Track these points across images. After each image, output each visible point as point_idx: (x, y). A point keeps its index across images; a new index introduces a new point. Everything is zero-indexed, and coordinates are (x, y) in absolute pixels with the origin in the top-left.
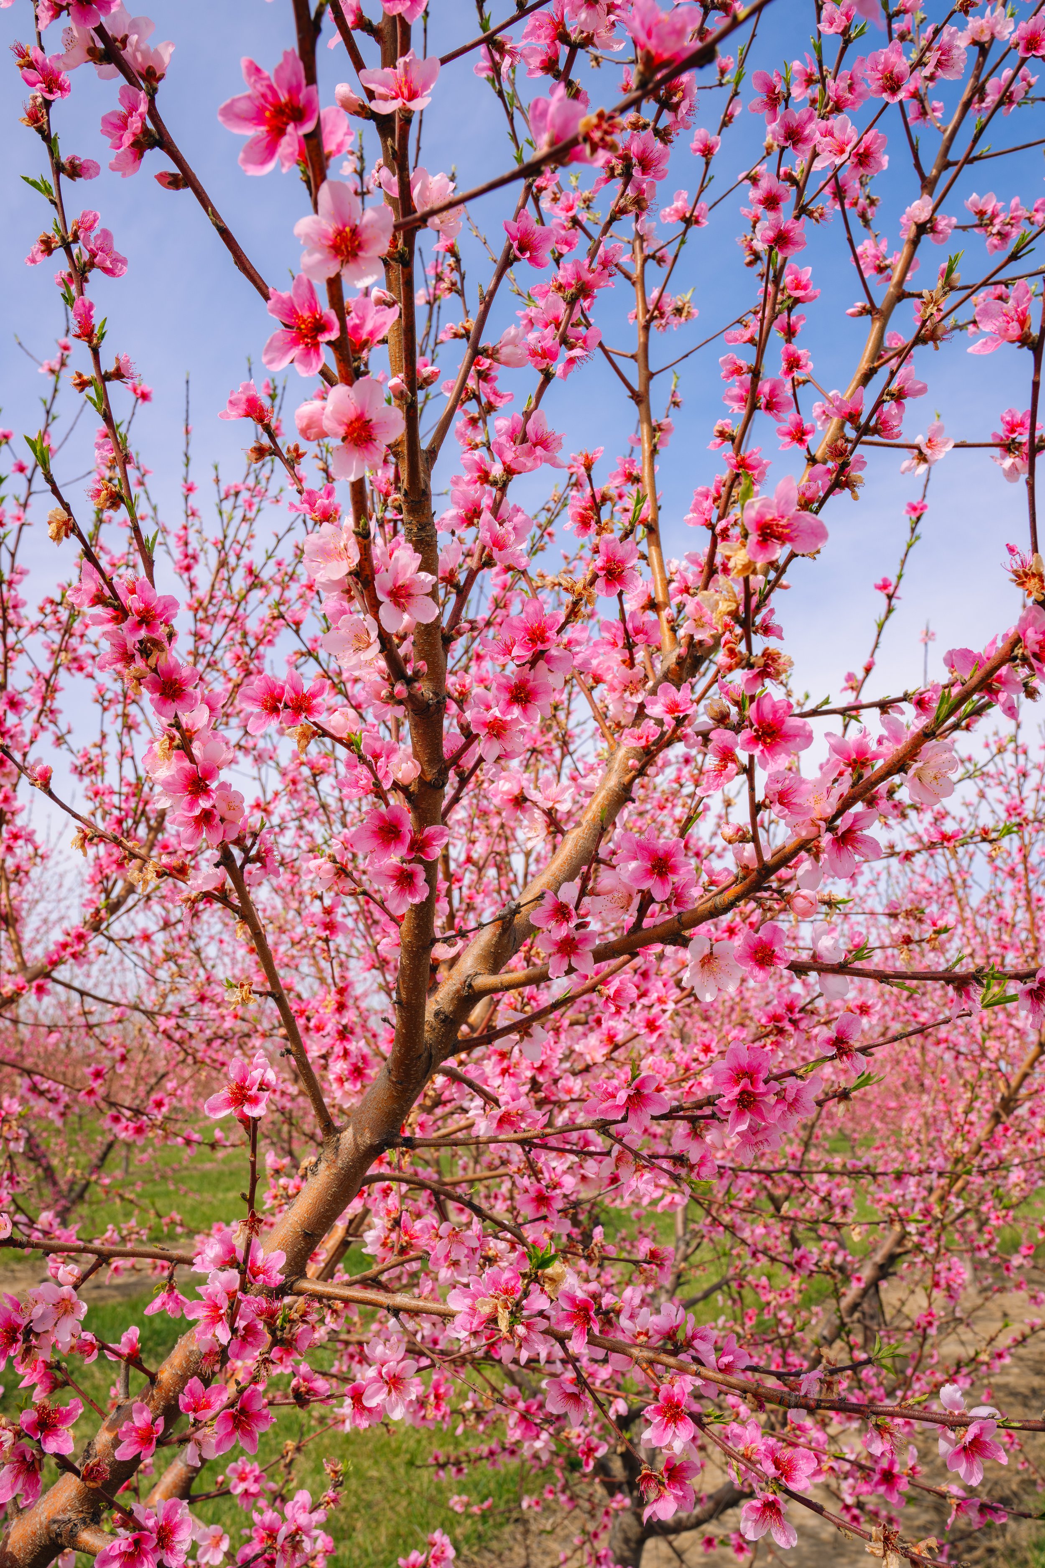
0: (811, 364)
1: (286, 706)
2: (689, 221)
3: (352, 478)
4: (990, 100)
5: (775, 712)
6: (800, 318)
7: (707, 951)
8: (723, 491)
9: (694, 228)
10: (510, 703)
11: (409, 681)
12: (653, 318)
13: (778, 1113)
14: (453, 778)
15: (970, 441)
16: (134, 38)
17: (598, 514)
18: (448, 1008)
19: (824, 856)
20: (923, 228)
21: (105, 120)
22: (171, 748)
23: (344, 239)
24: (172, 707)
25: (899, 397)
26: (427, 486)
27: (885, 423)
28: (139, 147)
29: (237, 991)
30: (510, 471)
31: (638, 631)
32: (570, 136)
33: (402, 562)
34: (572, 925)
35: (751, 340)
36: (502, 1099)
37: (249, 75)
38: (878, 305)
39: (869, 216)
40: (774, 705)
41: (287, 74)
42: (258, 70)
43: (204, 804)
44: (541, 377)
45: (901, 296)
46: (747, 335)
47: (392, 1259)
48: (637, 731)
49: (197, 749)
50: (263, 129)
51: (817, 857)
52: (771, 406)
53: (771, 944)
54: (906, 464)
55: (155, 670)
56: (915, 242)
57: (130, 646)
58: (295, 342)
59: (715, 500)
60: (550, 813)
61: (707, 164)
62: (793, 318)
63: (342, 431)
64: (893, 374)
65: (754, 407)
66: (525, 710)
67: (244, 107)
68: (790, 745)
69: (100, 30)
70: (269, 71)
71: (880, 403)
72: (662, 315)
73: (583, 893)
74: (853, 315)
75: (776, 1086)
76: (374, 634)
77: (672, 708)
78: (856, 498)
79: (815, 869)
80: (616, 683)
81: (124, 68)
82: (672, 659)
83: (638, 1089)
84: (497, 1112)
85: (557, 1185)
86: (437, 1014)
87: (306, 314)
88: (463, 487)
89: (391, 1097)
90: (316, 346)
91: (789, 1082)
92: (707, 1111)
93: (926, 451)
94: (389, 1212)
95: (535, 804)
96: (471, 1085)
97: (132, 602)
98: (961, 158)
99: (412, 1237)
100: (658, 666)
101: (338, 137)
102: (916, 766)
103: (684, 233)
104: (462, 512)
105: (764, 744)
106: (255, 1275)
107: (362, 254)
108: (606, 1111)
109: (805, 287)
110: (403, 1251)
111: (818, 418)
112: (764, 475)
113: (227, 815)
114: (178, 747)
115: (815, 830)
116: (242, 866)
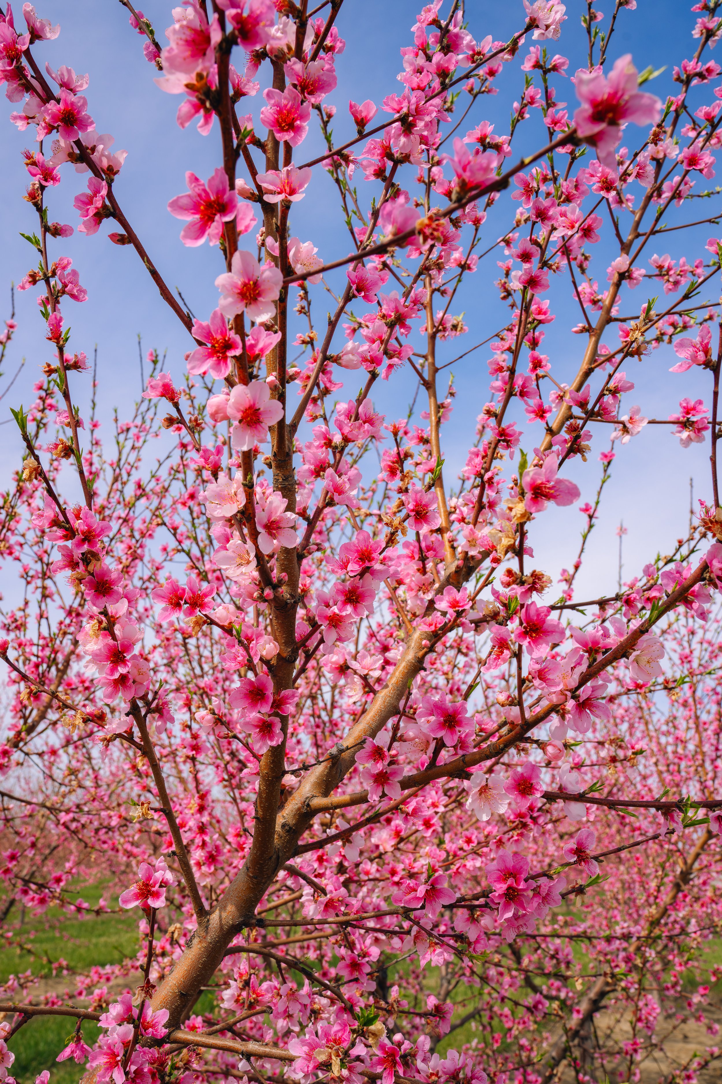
0: (549, 365)
1: (186, 603)
2: (464, 267)
3: (245, 448)
4: (666, 195)
5: (538, 615)
6: (542, 333)
7: (484, 783)
8: (489, 453)
9: (466, 272)
10: (345, 603)
11: (275, 587)
12: (438, 331)
13: (535, 905)
14: (301, 655)
15: (657, 419)
16: (101, 147)
17: (402, 466)
18: (292, 822)
19: (568, 716)
20: (624, 276)
21: (77, 199)
22: (99, 629)
23: (248, 289)
24: (103, 601)
25: (615, 392)
26: (290, 450)
27: (604, 410)
28: (99, 217)
29: (139, 808)
30: (346, 440)
31: (429, 548)
33: (274, 505)
34: (386, 763)
35: (509, 349)
36: (329, 888)
37: (191, 182)
38: (594, 325)
39: (585, 267)
40: (537, 610)
41: (217, 182)
42: (197, 179)
43: (122, 670)
44: (369, 376)
45: (609, 320)
46: (507, 346)
47: (245, 1012)
48: (429, 619)
49: (117, 630)
50: (198, 216)
51: (563, 717)
52: (523, 394)
53: (530, 778)
54: (614, 435)
55: (90, 574)
56: (618, 285)
57: (75, 557)
58: (210, 355)
59: (483, 458)
60: (364, 678)
61: (477, 230)
62: (537, 333)
63: (239, 416)
64: (610, 376)
66: (355, 608)
67: (185, 201)
68: (549, 638)
69: (78, 143)
70: (204, 180)
71: (601, 396)
72: (445, 329)
73: (394, 739)
74: (576, 332)
75: (533, 884)
76: (252, 555)
77: (454, 604)
78: (585, 460)
79: (562, 725)
80: (413, 585)
81: (92, 166)
82: (453, 568)
83: (432, 885)
84: (323, 899)
85: (366, 954)
86: (283, 826)
87: (219, 337)
88: (314, 450)
89: (249, 888)
90: (225, 358)
91: (543, 881)
92: (482, 901)
93: (629, 425)
94: (241, 975)
95: (355, 671)
96: (305, 878)
97: (78, 524)
98: (648, 230)
99: (258, 995)
100: (443, 573)
101: (246, 222)
102: (635, 654)
103: (461, 275)
104: (312, 467)
105: (531, 637)
106: (146, 1029)
107: (260, 299)
108: (409, 901)
109: (545, 313)
110: (251, 1006)
111: (553, 401)
112: (518, 440)
113: (138, 679)
114: (105, 629)
115: (562, 697)
116: (146, 715)
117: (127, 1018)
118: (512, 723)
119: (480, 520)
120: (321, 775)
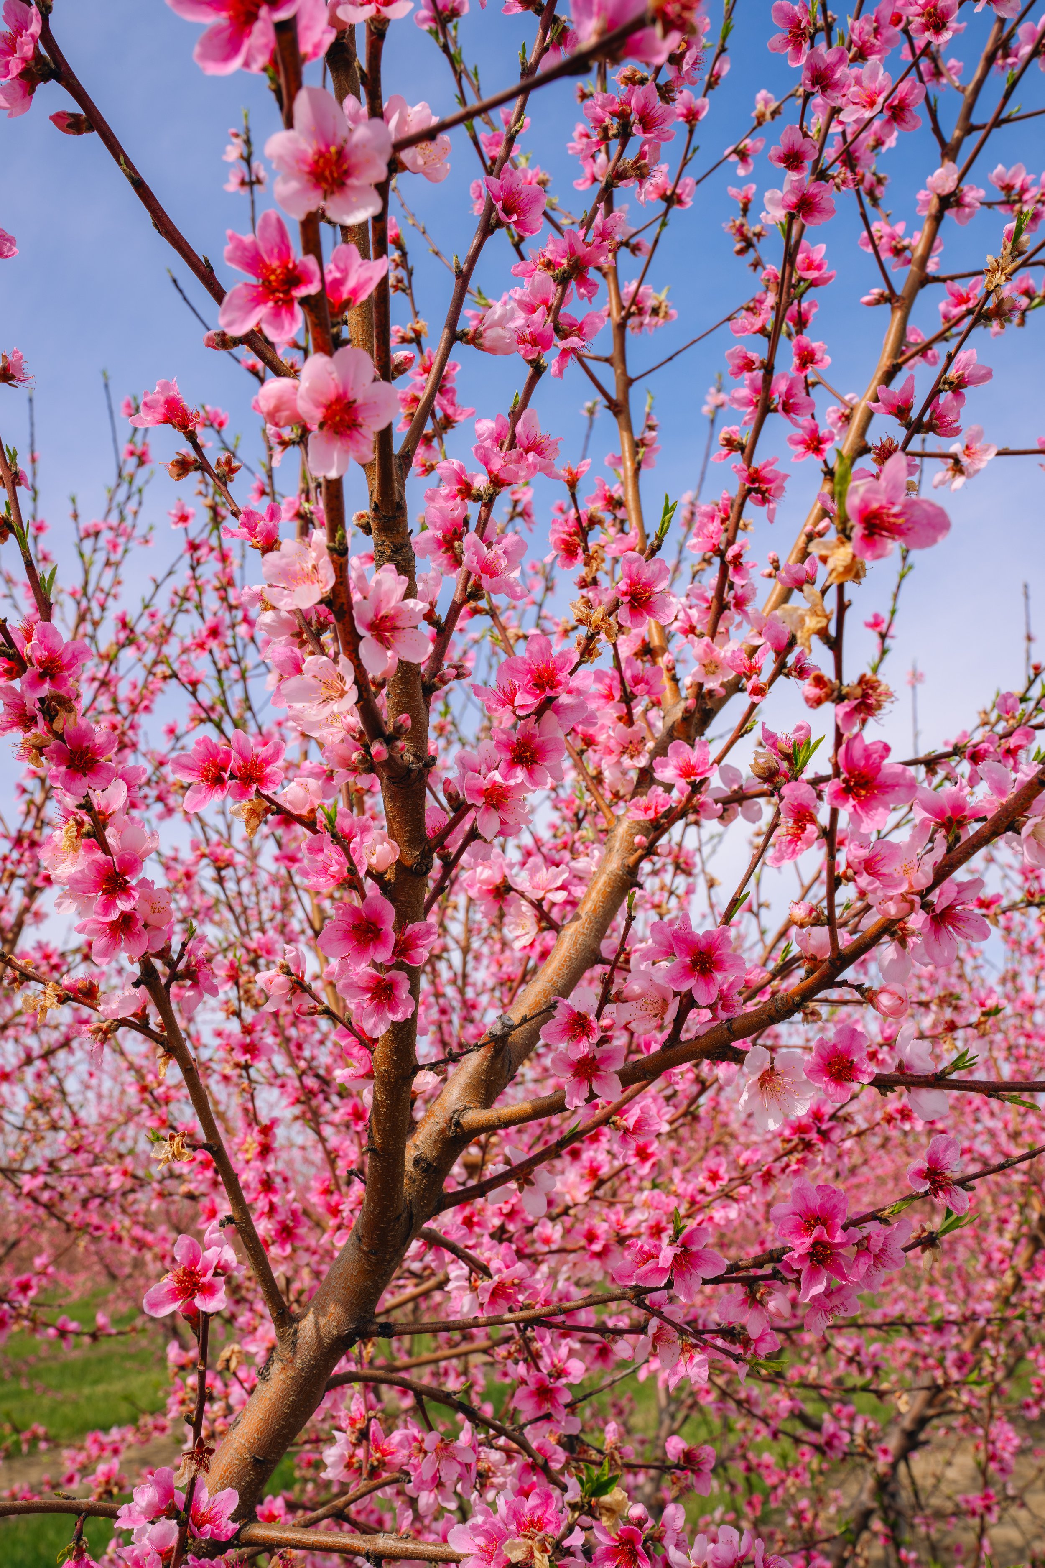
0: (828, 359)
1: (232, 777)
2: (672, 199)
3: (329, 476)
5: (868, 758)
6: (812, 304)
7: (767, 1065)
8: (734, 511)
9: (676, 208)
10: (512, 764)
11: (389, 740)
12: (629, 315)
13: (863, 1269)
14: (437, 862)
15: (1013, 448)
17: (585, 541)
18: (430, 1153)
19: (911, 941)
20: (949, 201)
22: (79, 836)
23: (328, 162)
24: (82, 784)
25: (958, 387)
26: (402, 498)
27: (941, 417)
28: (29, 80)
29: (166, 1143)
30: (498, 482)
31: (637, 680)
33: (385, 587)
34: (594, 1040)
35: (762, 331)
38: (899, 291)
39: (877, 193)
40: (866, 749)
43: (123, 905)
44: (529, 370)
45: (925, 280)
46: (758, 324)
47: (364, 1484)
48: (643, 800)
49: (111, 836)
50: (225, 15)
51: (903, 942)
52: (789, 408)
53: (848, 1052)
54: (938, 477)
55: (59, 736)
56: (938, 219)
57: (29, 706)
58: (263, 297)
59: (723, 521)
60: (537, 905)
61: (691, 132)
62: (805, 305)
63: (320, 414)
64: (950, 358)
65: (765, 409)
66: (531, 773)
68: (888, 798)
71: (935, 393)
73: (605, 999)
74: (869, 304)
75: (858, 1233)
76: (350, 679)
77: (687, 771)
79: (902, 956)
80: (612, 744)
82: (677, 715)
83: (683, 1246)
84: (487, 1284)
85: (561, 1373)
86: (417, 1162)
87: (275, 264)
88: (441, 503)
89: (363, 1271)
90: (289, 302)
91: (871, 1227)
92: (768, 1269)
93: (965, 460)
94: (353, 1421)
95: (522, 895)
96: (453, 1249)
97: (30, 648)
98: (989, 119)
99: (385, 1453)
100: (660, 724)
101: (315, 37)
102: (1030, 822)
103: (665, 214)
104: (439, 534)
105: (857, 796)
106: (200, 1525)
107: (352, 181)
108: (644, 1277)
109: (819, 268)
110: (374, 1473)
111: (834, 424)
112: (781, 488)
113: (152, 921)
114: (88, 835)
115: (905, 906)
116: (168, 985)
117: (165, 1509)
118: (813, 959)
119: (721, 629)
120: (477, 1072)
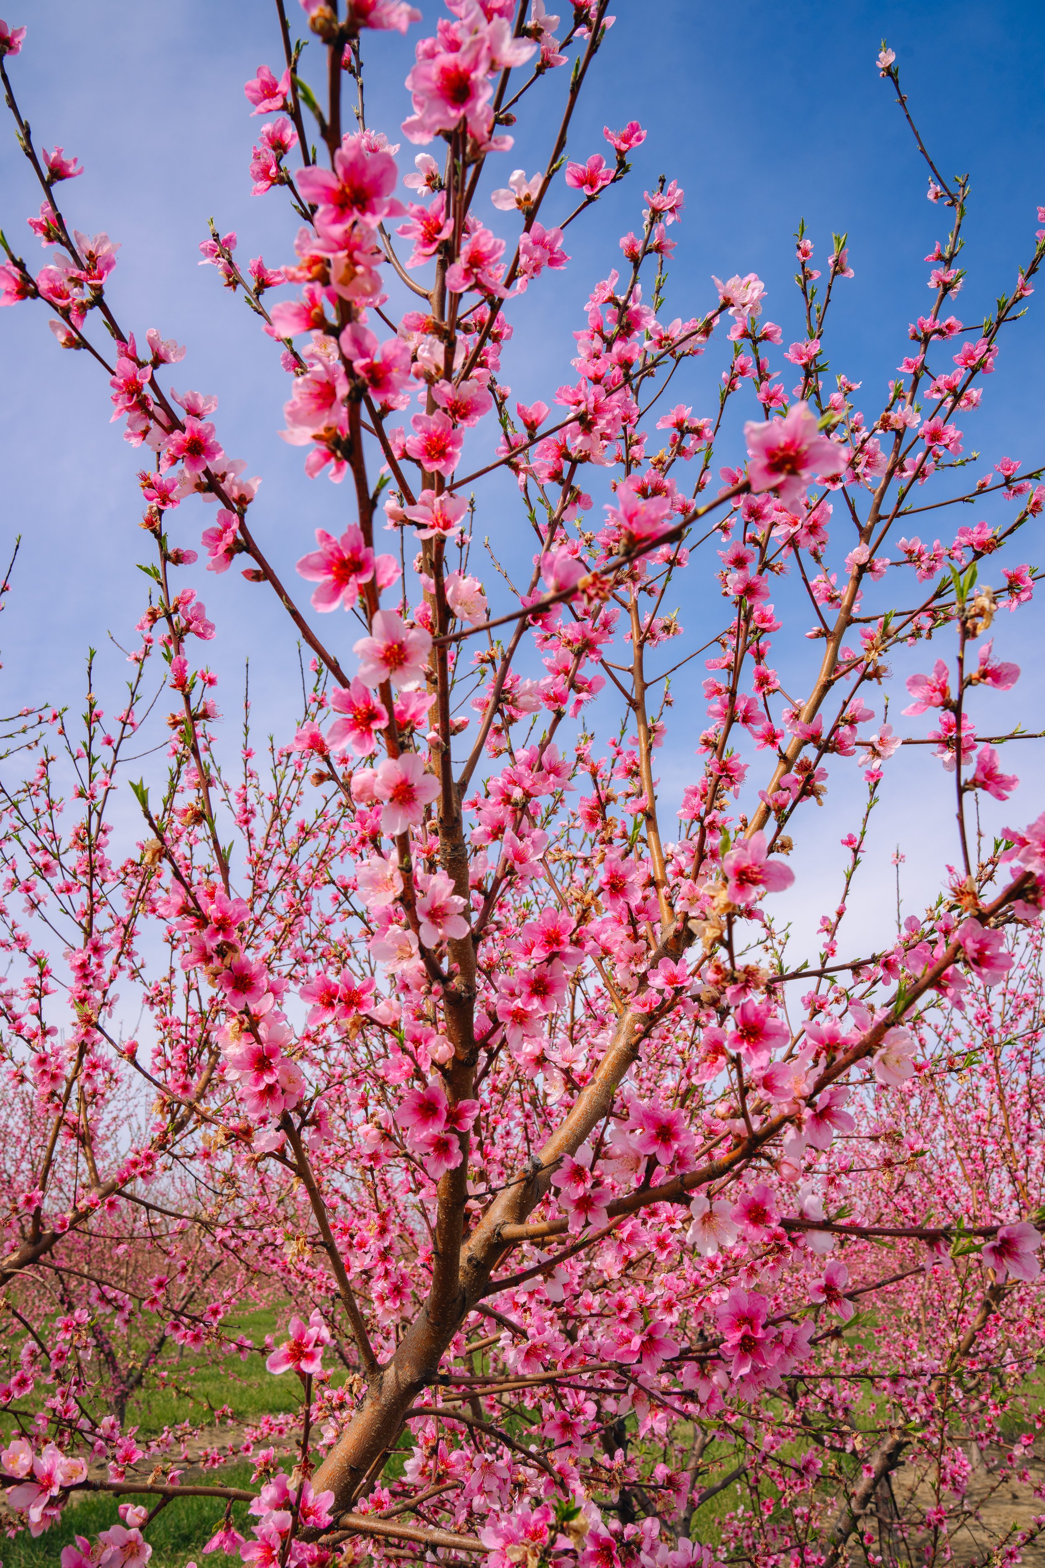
0: (779, 679)
1: (340, 1001)
2: (673, 562)
3: (397, 832)
4: (909, 473)
5: (757, 1015)
6: (767, 643)
7: (707, 1209)
8: (710, 790)
9: (676, 569)
10: (531, 995)
11: (446, 980)
12: (645, 639)
13: (777, 1357)
14: (483, 1054)
15: (914, 739)
16: (231, 475)
17: (603, 812)
18: (480, 1255)
19: (806, 1127)
20: (863, 569)
21: (205, 535)
22: (241, 1030)
23: (392, 654)
24: (243, 998)
25: (852, 722)
26: (459, 814)
27: (841, 742)
28: (230, 553)
29: (294, 1243)
30: (528, 795)
31: (640, 910)
32: (571, 586)
33: (438, 888)
34: (588, 1185)
35: (728, 666)
36: (531, 1331)
37: (321, 540)
38: (831, 628)
39: (820, 554)
40: (755, 1009)
41: (351, 540)
42: (328, 536)
43: (268, 1079)
44: (553, 716)
45: (850, 621)
46: (725, 663)
47: (432, 1488)
48: (642, 997)
49: (262, 1031)
50: (330, 577)
51: (799, 1128)
52: (746, 720)
53: (763, 1203)
54: (862, 758)
55: (227, 968)
56: (858, 579)
57: (208, 950)
58: (353, 727)
59: (702, 797)
60: (567, 1072)
62: (761, 644)
63: (389, 793)
64: (845, 704)
65: (732, 720)
66: (543, 1001)
67: (316, 560)
68: (771, 1042)
69: (206, 472)
70: (337, 537)
71: (836, 728)
72: (653, 637)
73: (597, 1157)
74: (811, 637)
75: (774, 1330)
76: (415, 947)
77: (671, 980)
78: (820, 804)
79: (799, 1137)
80: (622, 955)
81: (222, 496)
82: (670, 932)
83: (650, 1334)
84: (525, 1345)
85: (580, 1411)
86: (470, 1260)
87: (362, 707)
89: (430, 1337)
90: (369, 731)
91: (786, 1326)
92: (713, 1352)
93: (879, 748)
94: (427, 1440)
95: (555, 1064)
96: (499, 1318)
97: (211, 910)
98: (890, 513)
99: (448, 1466)
100: (660, 936)
101: (390, 574)
102: (881, 1051)
103: (670, 571)
104: (489, 829)
105: (749, 1042)
106: (306, 1516)
107: (406, 664)
108: (622, 1355)
109: (770, 621)
110: (440, 1480)
111: (786, 722)
112: (742, 775)
113: (288, 1087)
114: (247, 1030)
115: (795, 1107)
116: (300, 1129)
117: (283, 1503)
118: (737, 1137)
119: (702, 872)
120: (514, 1197)
